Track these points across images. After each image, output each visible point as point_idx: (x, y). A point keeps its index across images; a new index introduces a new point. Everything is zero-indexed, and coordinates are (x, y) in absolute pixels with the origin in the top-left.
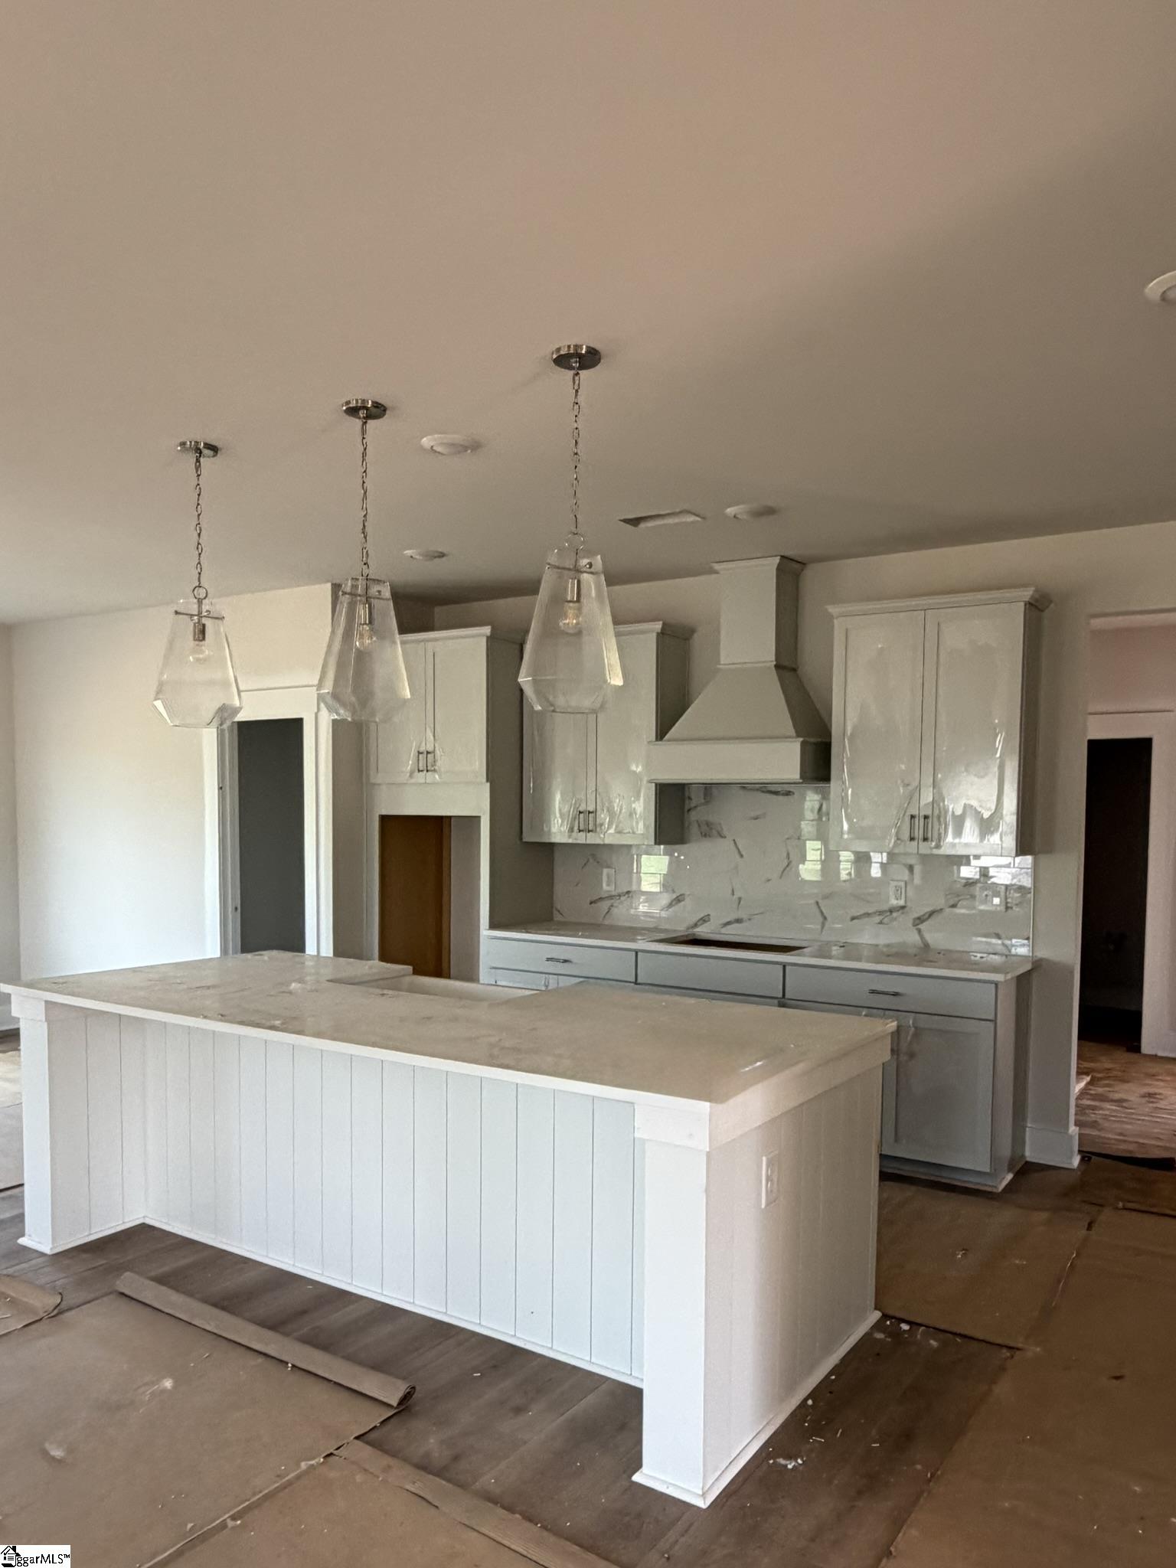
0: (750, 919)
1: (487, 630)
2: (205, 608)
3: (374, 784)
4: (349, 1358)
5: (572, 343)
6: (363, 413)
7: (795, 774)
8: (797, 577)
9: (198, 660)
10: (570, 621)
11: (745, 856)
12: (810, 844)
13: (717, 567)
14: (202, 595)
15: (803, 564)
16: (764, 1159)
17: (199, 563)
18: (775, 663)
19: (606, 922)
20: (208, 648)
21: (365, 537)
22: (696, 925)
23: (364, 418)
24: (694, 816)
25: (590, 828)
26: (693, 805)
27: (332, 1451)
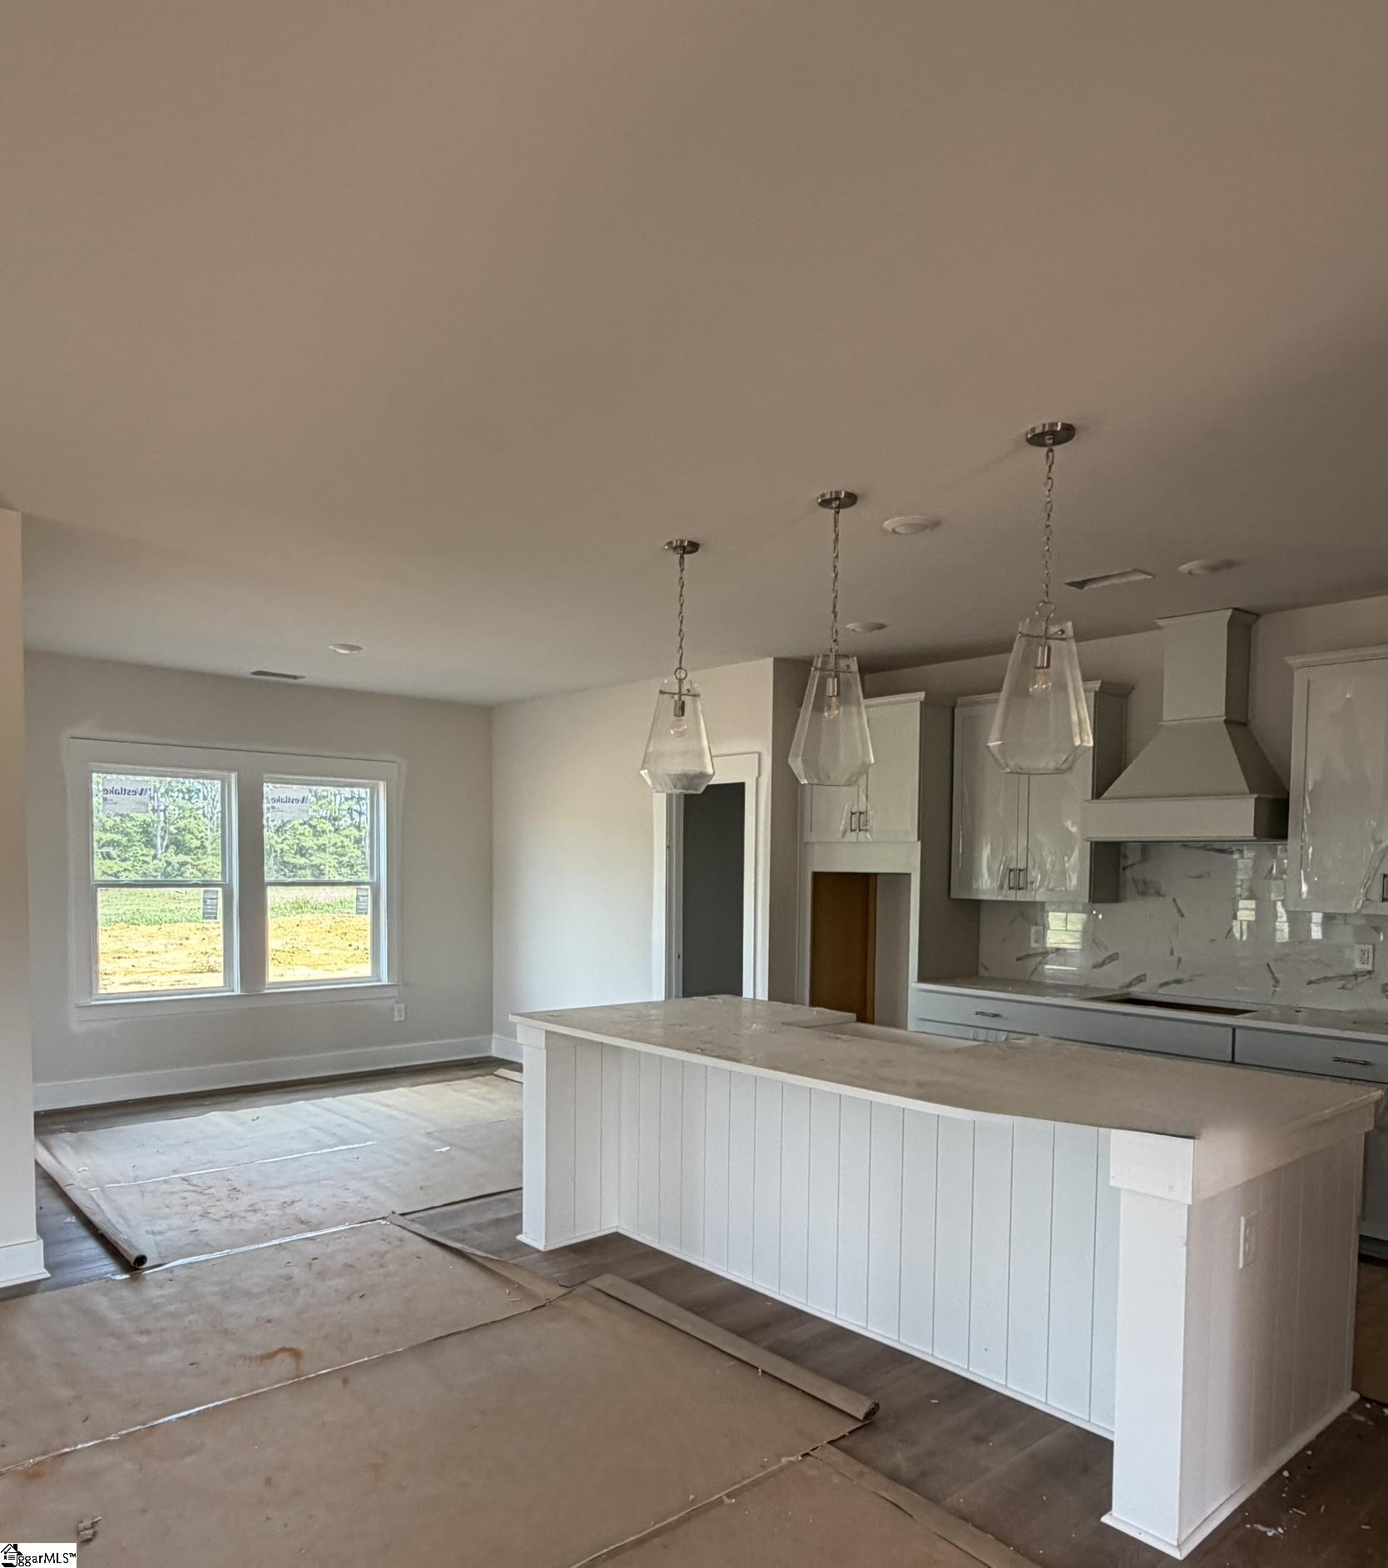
0: (1191, 980)
1: (921, 695)
2: (686, 687)
3: (807, 843)
4: (816, 1371)
5: (1048, 421)
6: (834, 505)
7: (1248, 831)
8: (1249, 627)
9: (676, 732)
10: (1039, 686)
11: (1186, 915)
12: (1242, 904)
13: (1161, 623)
14: (683, 675)
15: (1258, 616)
16: (1243, 1220)
17: (681, 647)
18: (1224, 718)
19: (1032, 979)
20: (686, 723)
21: (835, 616)
22: (1130, 985)
23: (836, 508)
24: (1129, 873)
25: (1021, 886)
26: (1130, 862)
27: (808, 1451)
